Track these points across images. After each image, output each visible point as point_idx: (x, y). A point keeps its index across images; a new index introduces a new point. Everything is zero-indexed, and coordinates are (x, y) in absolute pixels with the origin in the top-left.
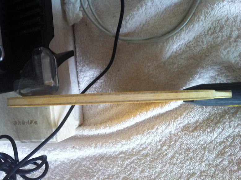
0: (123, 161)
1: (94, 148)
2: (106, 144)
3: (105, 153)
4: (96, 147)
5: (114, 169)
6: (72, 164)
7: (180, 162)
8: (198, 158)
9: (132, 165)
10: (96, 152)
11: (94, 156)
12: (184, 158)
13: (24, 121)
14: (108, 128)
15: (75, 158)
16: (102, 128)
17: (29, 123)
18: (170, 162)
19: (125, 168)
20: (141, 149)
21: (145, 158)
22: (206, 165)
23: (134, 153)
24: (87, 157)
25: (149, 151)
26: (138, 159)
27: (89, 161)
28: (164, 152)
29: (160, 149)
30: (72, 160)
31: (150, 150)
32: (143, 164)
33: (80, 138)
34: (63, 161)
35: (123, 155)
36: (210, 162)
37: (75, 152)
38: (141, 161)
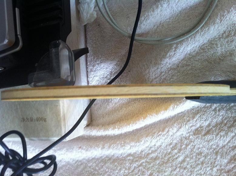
0: (131, 164)
1: (102, 149)
2: (113, 146)
3: (112, 154)
4: (103, 148)
5: (121, 172)
6: (78, 165)
7: (191, 166)
8: (210, 162)
9: (140, 168)
10: (103, 153)
11: (101, 157)
12: (196, 162)
13: (32, 118)
14: (117, 130)
15: (81, 159)
16: (110, 129)
17: (37, 120)
18: (180, 167)
19: (133, 171)
20: (150, 152)
21: (154, 162)
22: (218, 170)
23: (143, 156)
24: (93, 159)
25: (158, 154)
26: (146, 162)
27: (95, 162)
28: (174, 156)
29: (170, 152)
30: (77, 161)
31: (160, 153)
32: (152, 167)
33: (87, 139)
34: (68, 162)
35: (131, 158)
36: (222, 167)
37: (81, 152)
38: (150, 164)
